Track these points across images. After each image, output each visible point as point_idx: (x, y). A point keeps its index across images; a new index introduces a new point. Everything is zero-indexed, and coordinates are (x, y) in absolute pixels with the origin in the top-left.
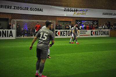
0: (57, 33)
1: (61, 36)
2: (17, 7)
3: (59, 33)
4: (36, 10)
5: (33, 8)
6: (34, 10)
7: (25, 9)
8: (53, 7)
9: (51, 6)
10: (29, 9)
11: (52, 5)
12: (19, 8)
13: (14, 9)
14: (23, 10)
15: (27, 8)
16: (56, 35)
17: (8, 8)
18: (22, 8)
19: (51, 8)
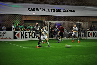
0: (89, 34)
1: (94, 37)
2: (50, 9)
3: (91, 34)
4: (68, 11)
5: (66, 10)
6: (67, 11)
7: (58, 11)
8: (86, 7)
9: (84, 7)
10: (62, 11)
11: (85, 5)
12: (53, 10)
13: (48, 11)
14: (56, 11)
15: (60, 10)
16: (89, 36)
17: (42, 10)
18: (55, 10)
19: (84, 9)
